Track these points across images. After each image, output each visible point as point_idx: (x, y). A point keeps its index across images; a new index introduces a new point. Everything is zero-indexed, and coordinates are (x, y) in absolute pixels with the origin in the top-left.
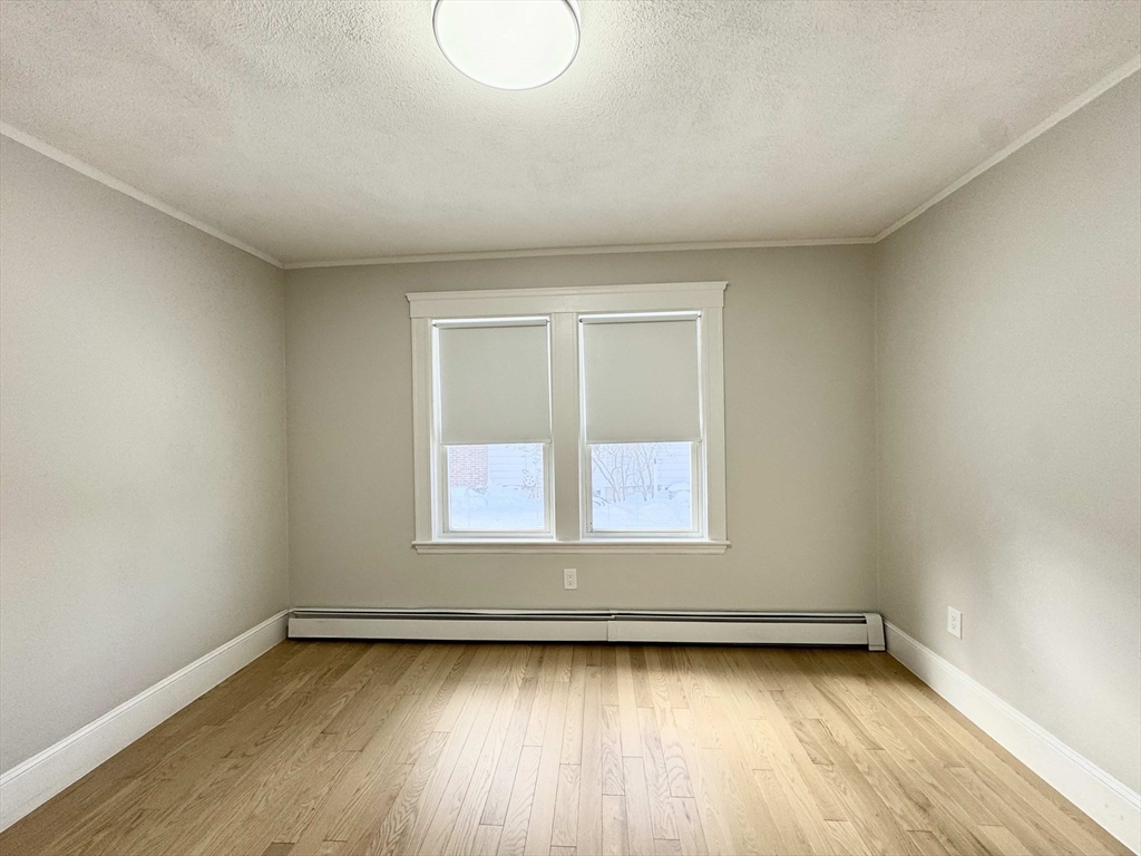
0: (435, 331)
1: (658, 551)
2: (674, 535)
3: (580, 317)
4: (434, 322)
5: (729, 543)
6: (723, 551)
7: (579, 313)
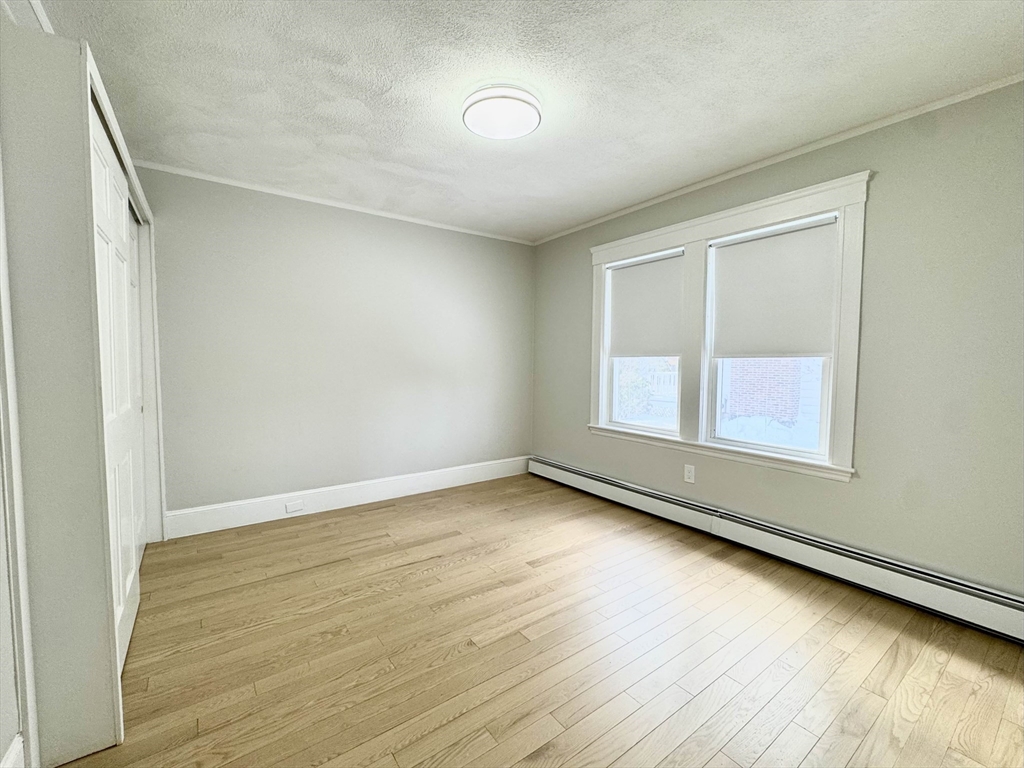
0: (609, 272)
1: (771, 465)
2: (791, 453)
3: (711, 242)
4: (608, 265)
5: (853, 471)
6: (847, 480)
7: (708, 239)
